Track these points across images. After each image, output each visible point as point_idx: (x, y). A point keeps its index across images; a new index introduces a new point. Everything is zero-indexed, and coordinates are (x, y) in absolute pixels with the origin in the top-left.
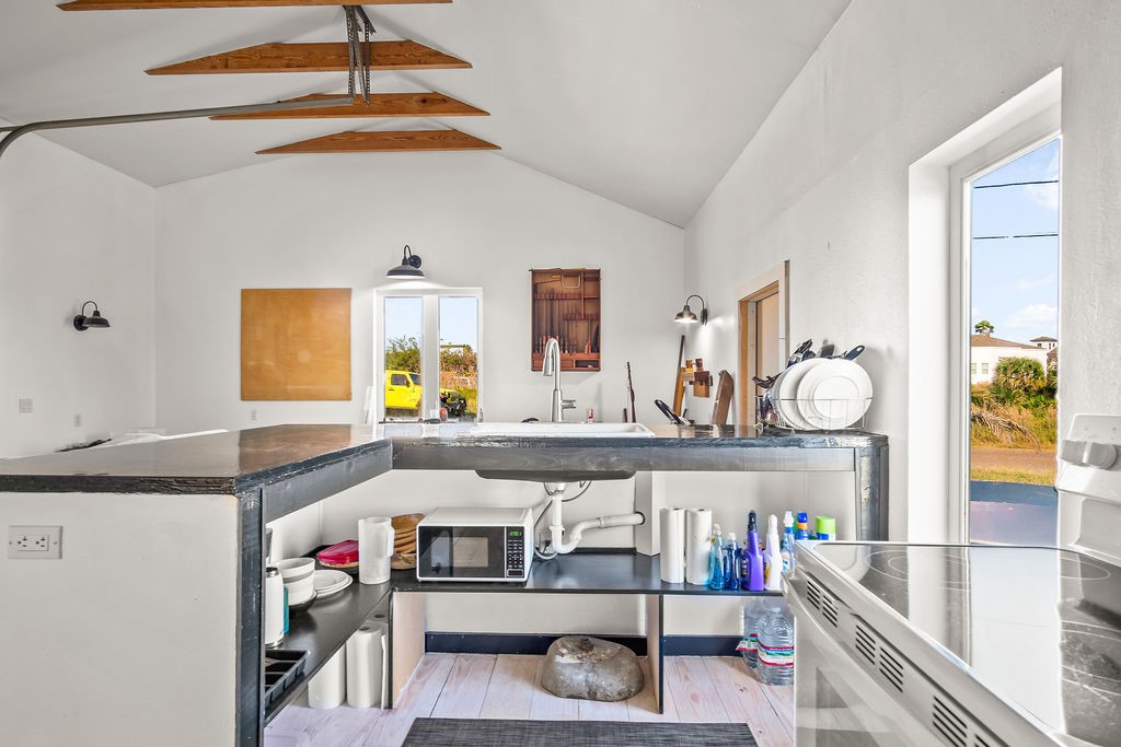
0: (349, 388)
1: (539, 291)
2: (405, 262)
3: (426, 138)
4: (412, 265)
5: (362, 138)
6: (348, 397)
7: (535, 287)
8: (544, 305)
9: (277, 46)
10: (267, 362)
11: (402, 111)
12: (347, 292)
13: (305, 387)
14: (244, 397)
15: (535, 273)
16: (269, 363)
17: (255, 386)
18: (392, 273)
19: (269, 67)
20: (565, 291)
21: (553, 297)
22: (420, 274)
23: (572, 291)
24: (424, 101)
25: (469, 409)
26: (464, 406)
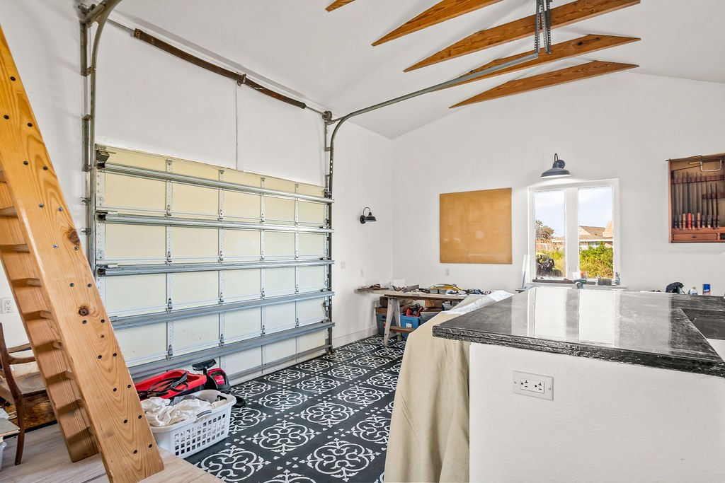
0: (511, 256)
1: (676, 176)
2: (555, 166)
3: (571, 73)
4: (559, 167)
5: (520, 84)
6: (510, 262)
7: (672, 174)
8: (679, 188)
9: (481, 33)
10: (456, 239)
11: (562, 56)
12: (508, 191)
13: (481, 255)
14: (442, 261)
15: (672, 162)
16: (457, 239)
17: (448, 255)
18: (544, 174)
19: (477, 48)
20: (704, 174)
21: (689, 181)
22: (566, 172)
23: (712, 174)
24: (580, 44)
25: (556, 268)
26: (553, 265)
